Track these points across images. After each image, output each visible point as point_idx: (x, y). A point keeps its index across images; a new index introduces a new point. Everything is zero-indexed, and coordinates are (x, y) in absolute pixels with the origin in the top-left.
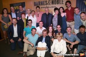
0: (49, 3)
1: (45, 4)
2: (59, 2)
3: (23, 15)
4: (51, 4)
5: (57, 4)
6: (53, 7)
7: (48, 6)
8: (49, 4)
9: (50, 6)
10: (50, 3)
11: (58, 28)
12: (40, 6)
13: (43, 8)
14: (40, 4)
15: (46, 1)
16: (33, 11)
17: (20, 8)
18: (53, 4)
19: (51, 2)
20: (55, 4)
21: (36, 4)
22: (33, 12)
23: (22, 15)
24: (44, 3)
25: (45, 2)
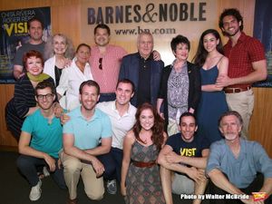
0: (147, 13)
1: (131, 18)
2: (189, 11)
4: (156, 18)
5: (181, 19)
6: (162, 31)
7: (144, 26)
8: (147, 18)
9: (151, 27)
10: (151, 14)
11: (185, 125)
13: (125, 32)
14: (114, 15)
15: (137, 7)
16: (84, 45)
17: (33, 31)
18: (166, 20)
19: (157, 10)
20: (172, 20)
21: (96, 16)
22: (84, 49)
23: (29, 60)
24: (128, 14)
25: (131, 10)
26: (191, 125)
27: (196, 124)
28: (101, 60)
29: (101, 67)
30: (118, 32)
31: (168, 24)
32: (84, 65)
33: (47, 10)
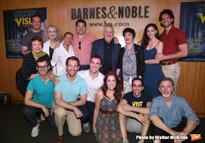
0: (111, 12)
1: (100, 15)
2: (138, 12)
3: (36, 44)
4: (116, 16)
5: (133, 17)
6: (120, 24)
7: (108, 21)
8: (110, 16)
9: (113, 21)
10: (113, 13)
11: (135, 86)
12: (88, 21)
13: (96, 25)
14: (89, 14)
15: (104, 9)
16: (68, 33)
17: (34, 24)
18: (123, 17)
19: (117, 10)
20: (127, 17)
21: (77, 14)
22: (68, 36)
24: (98, 13)
25: (100, 11)
26: (139, 86)
27: (143, 85)
28: (80, 43)
29: (80, 48)
30: (91, 25)
31: (124, 20)
32: (68, 46)
33: (44, 9)
